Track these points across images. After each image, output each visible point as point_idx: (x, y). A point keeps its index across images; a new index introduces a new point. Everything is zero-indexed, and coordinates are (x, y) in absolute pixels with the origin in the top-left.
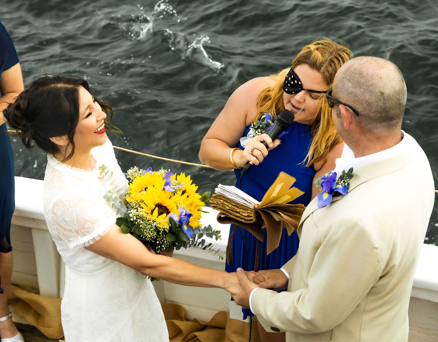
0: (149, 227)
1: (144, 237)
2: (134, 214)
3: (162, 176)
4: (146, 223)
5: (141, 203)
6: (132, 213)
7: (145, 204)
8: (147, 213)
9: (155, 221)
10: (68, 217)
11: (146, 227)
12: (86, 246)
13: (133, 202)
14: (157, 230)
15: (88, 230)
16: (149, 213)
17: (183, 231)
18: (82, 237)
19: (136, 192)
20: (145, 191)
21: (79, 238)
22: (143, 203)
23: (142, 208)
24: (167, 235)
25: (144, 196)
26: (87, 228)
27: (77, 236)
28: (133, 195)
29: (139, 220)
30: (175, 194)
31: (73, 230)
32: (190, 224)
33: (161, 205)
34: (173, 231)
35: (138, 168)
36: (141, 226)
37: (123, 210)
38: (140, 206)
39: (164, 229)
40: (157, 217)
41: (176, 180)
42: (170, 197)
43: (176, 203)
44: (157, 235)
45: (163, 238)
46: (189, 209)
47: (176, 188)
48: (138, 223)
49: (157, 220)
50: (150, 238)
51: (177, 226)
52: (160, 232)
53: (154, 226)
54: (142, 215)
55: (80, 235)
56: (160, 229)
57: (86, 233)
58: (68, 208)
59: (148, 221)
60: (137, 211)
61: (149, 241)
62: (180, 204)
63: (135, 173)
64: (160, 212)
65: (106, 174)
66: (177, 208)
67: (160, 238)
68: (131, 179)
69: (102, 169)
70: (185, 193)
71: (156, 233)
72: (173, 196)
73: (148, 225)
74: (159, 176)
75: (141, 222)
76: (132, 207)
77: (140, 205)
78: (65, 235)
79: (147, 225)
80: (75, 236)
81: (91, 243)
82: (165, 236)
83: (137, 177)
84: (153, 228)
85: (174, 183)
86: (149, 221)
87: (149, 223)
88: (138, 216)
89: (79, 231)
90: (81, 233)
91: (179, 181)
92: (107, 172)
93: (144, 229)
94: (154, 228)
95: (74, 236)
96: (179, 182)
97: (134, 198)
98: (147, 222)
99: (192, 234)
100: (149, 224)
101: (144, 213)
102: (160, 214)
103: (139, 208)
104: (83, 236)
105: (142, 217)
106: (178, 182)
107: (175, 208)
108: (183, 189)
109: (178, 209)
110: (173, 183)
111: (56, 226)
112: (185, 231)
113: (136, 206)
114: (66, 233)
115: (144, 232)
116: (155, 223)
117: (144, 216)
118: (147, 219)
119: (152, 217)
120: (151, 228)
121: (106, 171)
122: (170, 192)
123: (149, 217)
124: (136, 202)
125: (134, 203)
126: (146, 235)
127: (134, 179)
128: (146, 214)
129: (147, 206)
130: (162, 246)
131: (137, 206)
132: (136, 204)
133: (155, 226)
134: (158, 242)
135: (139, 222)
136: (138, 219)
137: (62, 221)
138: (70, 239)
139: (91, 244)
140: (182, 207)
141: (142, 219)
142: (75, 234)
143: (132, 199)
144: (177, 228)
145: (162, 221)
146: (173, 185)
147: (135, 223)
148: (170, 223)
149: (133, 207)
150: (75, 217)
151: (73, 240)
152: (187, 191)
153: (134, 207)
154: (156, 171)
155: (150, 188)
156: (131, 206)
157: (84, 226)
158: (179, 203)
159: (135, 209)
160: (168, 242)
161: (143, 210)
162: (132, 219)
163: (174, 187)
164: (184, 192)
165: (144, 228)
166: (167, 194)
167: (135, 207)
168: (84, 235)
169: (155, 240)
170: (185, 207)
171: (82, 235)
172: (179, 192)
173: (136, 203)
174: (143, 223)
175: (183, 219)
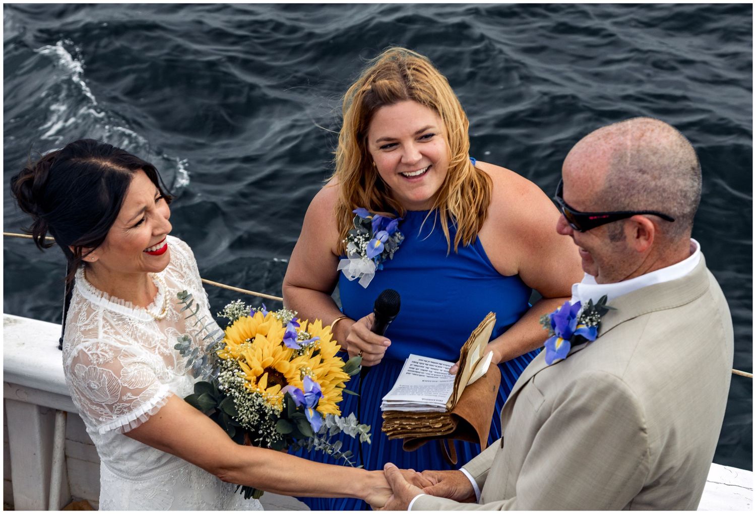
0: (248, 404)
1: (237, 420)
2: (226, 379)
3: (283, 321)
4: (244, 397)
5: (240, 363)
6: (224, 377)
7: (247, 364)
8: (250, 381)
9: (259, 396)
10: (95, 382)
11: (243, 403)
12: (126, 431)
13: (228, 358)
14: (261, 411)
15: (128, 405)
16: (252, 381)
17: (305, 419)
18: (118, 415)
19: (235, 343)
20: (250, 342)
21: (114, 417)
22: (245, 362)
23: (240, 371)
24: (278, 422)
25: (247, 352)
26: (127, 402)
27: (110, 414)
28: (229, 347)
29: (233, 390)
30: (301, 354)
31: (103, 404)
32: (319, 408)
33: (275, 369)
34: (290, 415)
35: (244, 303)
36: (235, 401)
37: (208, 372)
38: (239, 367)
39: (273, 411)
40: (265, 390)
41: (307, 330)
42: (292, 359)
43: (300, 369)
44: (259, 420)
45: (270, 426)
46: (321, 382)
47: (303, 345)
48: (231, 394)
49: (263, 394)
50: (247, 423)
51: (297, 409)
52: (266, 416)
53: (258, 404)
54: (239, 383)
55: (115, 412)
56: (266, 411)
57: (125, 410)
58: (96, 366)
59: (249, 394)
60: (233, 375)
61: (247, 428)
62: (307, 372)
63: (238, 311)
64: (271, 381)
65: (188, 306)
66: (302, 379)
67: (266, 425)
68: (230, 320)
69: (182, 297)
70: (318, 354)
71: (258, 416)
72: (296, 357)
73: (247, 400)
74: (278, 320)
75: (237, 394)
76: (224, 368)
77: (238, 365)
78: (91, 411)
79: (245, 401)
80: (107, 414)
81: (134, 426)
82: (275, 424)
83: (240, 318)
84: (255, 407)
85: (302, 336)
86: (251, 395)
87: (249, 397)
88: (234, 383)
89: (114, 407)
90: (117, 409)
91: (311, 334)
92: (191, 303)
93: (240, 406)
94: (257, 408)
95: (105, 413)
96: (310, 336)
97: (231, 352)
98: (246, 396)
99: (321, 425)
100: (249, 400)
101: (243, 379)
102: (270, 384)
103: (236, 370)
104: (120, 414)
105: (240, 386)
106: (308, 335)
107: (298, 377)
108: (315, 347)
109: (303, 381)
110: (299, 334)
111: (79, 395)
112: (309, 418)
113: (232, 366)
114: (94, 409)
115: (239, 412)
116: (260, 399)
117: (243, 385)
118: (248, 390)
119: (256, 388)
120: (251, 407)
121: (188, 302)
122: (292, 349)
123: (251, 387)
124: (232, 359)
125: (228, 360)
126: (242, 417)
127: (236, 321)
128: (247, 382)
129: (251, 369)
130: (267, 440)
131: (234, 367)
132: (233, 363)
133: (260, 404)
134: (261, 432)
135: (233, 393)
136: (233, 388)
137: (86, 388)
138: (101, 419)
139: (133, 428)
140: (310, 377)
141: (239, 390)
142: (108, 410)
143: (227, 353)
144: (297, 411)
145: (271, 397)
146: (299, 339)
147: (226, 394)
148: (284, 402)
149: (226, 367)
150: (107, 383)
151: (104, 420)
152: (322, 352)
153: (228, 367)
154: (274, 311)
155: (259, 338)
156: (224, 366)
157: (121, 398)
158: (304, 369)
159: (229, 371)
160: (278, 433)
161: (243, 373)
162: (221, 387)
163: (300, 341)
164: (316, 353)
165: (240, 404)
166: (286, 352)
167: (229, 369)
168: (122, 412)
169: (257, 428)
170: (315, 378)
171: (119, 412)
172: (308, 352)
173: (232, 361)
174: (240, 396)
175: (309, 397)
